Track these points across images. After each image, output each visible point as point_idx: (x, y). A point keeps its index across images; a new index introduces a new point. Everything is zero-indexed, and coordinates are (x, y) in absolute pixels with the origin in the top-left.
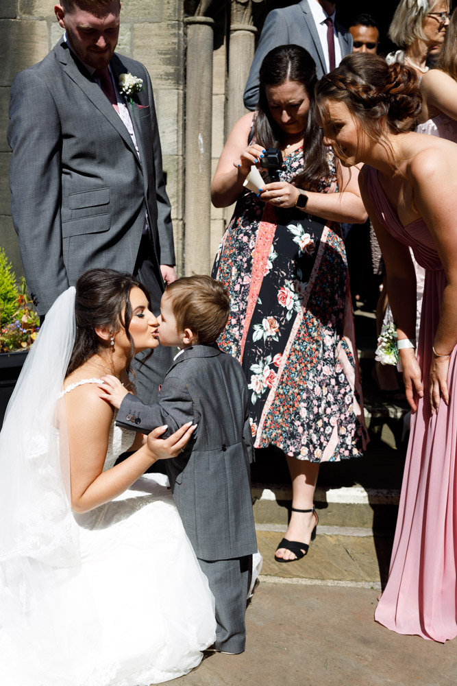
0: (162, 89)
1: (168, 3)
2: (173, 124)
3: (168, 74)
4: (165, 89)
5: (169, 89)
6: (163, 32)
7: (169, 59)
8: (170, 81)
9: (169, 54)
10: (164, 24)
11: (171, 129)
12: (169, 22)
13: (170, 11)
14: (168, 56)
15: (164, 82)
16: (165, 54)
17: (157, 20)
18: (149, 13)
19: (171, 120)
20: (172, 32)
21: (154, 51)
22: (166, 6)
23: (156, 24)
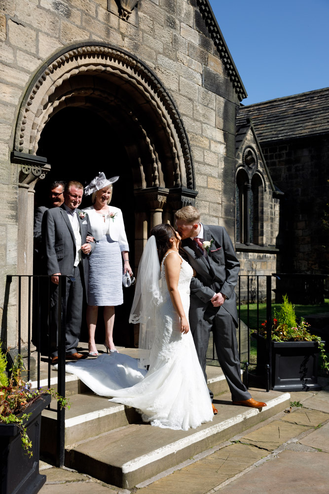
0: (9, 224)
1: (13, 174)
2: (15, 246)
3: (12, 216)
4: (11, 225)
5: (13, 225)
6: (10, 191)
7: (13, 206)
8: (13, 220)
9: (13, 204)
10: (11, 186)
11: (13, 249)
12: (14, 185)
13: (14, 179)
14: (13, 205)
15: (10, 220)
16: (11, 204)
17: (8, 183)
18: (3, 179)
19: (14, 243)
20: (15, 191)
21: (5, 201)
22: (12, 176)
23: (6, 186)
